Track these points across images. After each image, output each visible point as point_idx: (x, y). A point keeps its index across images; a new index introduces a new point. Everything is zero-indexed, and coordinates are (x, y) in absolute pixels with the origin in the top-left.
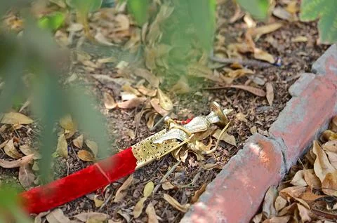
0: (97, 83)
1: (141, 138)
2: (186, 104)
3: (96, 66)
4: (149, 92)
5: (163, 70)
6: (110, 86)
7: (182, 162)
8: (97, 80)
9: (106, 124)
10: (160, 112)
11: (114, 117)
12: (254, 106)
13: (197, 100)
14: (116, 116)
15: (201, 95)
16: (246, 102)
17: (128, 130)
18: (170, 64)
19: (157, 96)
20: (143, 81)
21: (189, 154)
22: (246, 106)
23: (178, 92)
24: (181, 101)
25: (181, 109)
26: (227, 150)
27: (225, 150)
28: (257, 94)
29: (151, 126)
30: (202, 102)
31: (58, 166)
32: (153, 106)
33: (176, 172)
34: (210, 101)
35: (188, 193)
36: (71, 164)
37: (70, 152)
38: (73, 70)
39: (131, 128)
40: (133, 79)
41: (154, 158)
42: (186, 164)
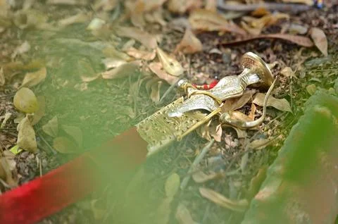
0: (63, 50)
1: (145, 116)
2: (200, 67)
3: (57, 29)
4: (144, 55)
5: (157, 27)
6: (84, 52)
7: (215, 142)
8: (63, 46)
9: (87, 103)
10: (166, 79)
11: (96, 92)
12: (301, 60)
13: (215, 60)
14: (100, 91)
15: (220, 52)
16: (288, 56)
17: (122, 108)
18: (166, 20)
19: (157, 59)
20: (132, 42)
21: (223, 129)
22: (288, 61)
23: (185, 51)
24: (192, 63)
25: (194, 74)
26: (279, 120)
27: (275, 120)
28: (301, 43)
29: (157, 99)
30: (222, 63)
31: (22, 165)
32: (154, 72)
33: (210, 157)
34: (235, 60)
35: (237, 184)
36: (44, 161)
37: (40, 145)
38: (23, 38)
39: (126, 105)
40: (116, 41)
41: (173, 139)
42: (223, 143)
